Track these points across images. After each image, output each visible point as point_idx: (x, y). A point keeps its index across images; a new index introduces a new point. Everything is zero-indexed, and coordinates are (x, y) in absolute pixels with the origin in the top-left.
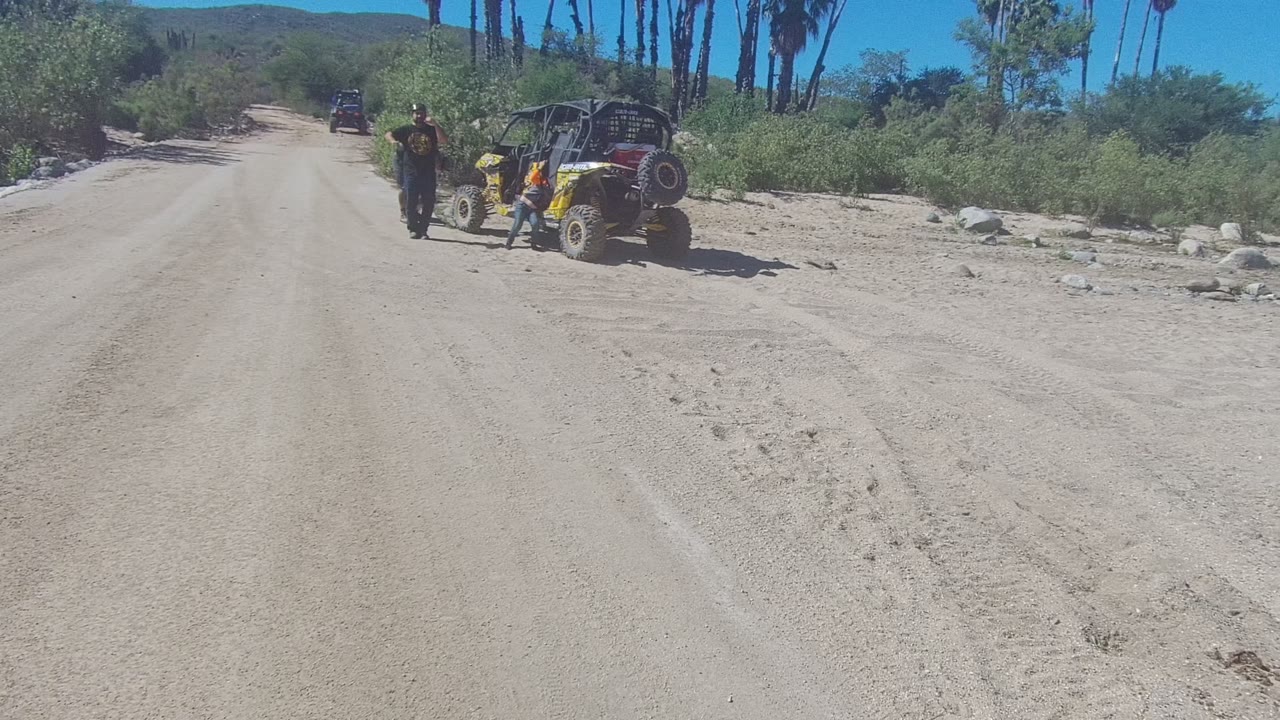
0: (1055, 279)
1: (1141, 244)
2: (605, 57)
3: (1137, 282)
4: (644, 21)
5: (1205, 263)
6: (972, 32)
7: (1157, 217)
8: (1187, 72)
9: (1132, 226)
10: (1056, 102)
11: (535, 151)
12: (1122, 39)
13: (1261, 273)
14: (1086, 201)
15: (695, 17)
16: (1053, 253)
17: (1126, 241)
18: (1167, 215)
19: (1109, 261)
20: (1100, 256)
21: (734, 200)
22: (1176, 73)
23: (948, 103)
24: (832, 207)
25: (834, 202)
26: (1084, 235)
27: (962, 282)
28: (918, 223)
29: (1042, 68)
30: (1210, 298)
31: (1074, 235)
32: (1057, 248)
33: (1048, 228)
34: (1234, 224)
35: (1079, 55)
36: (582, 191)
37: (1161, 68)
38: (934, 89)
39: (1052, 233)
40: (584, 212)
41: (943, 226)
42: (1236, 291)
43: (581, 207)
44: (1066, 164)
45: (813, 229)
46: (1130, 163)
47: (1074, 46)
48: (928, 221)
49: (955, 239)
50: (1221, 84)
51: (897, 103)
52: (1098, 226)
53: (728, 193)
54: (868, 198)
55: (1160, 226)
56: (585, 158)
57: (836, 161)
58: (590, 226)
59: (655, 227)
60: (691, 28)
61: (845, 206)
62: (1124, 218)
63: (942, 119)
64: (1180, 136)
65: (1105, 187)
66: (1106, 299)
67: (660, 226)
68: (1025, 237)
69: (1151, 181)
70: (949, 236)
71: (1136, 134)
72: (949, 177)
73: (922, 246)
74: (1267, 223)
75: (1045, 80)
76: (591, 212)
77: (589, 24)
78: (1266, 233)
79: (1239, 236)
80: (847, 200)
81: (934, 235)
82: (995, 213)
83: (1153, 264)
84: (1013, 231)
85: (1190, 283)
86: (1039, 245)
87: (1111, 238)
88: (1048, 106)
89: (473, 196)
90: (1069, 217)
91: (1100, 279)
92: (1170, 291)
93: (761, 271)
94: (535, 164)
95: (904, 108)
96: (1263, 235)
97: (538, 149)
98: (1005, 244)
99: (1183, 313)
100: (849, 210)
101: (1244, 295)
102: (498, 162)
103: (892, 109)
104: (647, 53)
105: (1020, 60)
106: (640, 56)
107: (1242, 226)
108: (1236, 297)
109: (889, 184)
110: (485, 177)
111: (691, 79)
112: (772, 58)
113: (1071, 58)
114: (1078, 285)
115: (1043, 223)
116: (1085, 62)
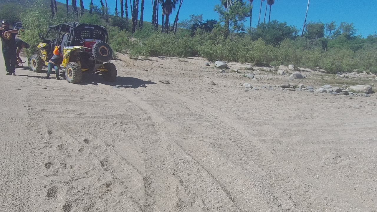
0: (241, 85)
1: (267, 71)
2: (111, 14)
3: (266, 85)
4: (123, 3)
5: (285, 77)
6: (219, 9)
7: (271, 63)
8: (278, 22)
9: (264, 66)
10: (243, 30)
11: (56, 42)
12: (260, 13)
13: (301, 80)
14: (251, 59)
15: (139, 3)
16: (242, 75)
17: (263, 71)
18: (274, 63)
19: (258, 77)
20: (256, 76)
21: (145, 59)
22: (275, 22)
23: (213, 30)
24: (176, 61)
25: (177, 60)
26: (251, 69)
27: (211, 87)
28: (202, 66)
29: (239, 20)
30: (288, 90)
31: (248, 69)
32: (243, 73)
33: (241, 67)
34: (292, 65)
35: (249, 16)
36: (73, 57)
37: (271, 21)
38: (209, 26)
39: (242, 69)
40: (72, 65)
41: (210, 67)
42: (295, 87)
43: (72, 63)
44: (245, 47)
45: (169, 68)
46: (263, 47)
47: (247, 14)
48: (206, 65)
49: (213, 71)
50: (286, 26)
51: (199, 30)
52: (255, 66)
53: (143, 57)
54: (188, 58)
55: (272, 66)
56: (73, 44)
57: (178, 47)
58: (74, 70)
59: (103, 70)
60: (138, 6)
61: (180, 61)
62: (262, 63)
63: (212, 34)
64: (277, 40)
65: (256, 55)
66: (257, 91)
67: (105, 70)
68: (234, 70)
69: (269, 53)
70: (211, 70)
71: (264, 39)
72: (212, 51)
73: (202, 74)
74: (301, 64)
75: (240, 23)
76: (75, 65)
77: (105, 4)
78: (300, 67)
79: (294, 69)
80: (180, 59)
81: (206, 70)
82: (226, 62)
83: (271, 78)
84: (231, 68)
85: (282, 85)
86: (238, 72)
87: (259, 70)
88: (241, 31)
89: (37, 59)
90: (247, 63)
91: (255, 85)
92: (276, 88)
93: (142, 85)
94: (56, 47)
95: (201, 31)
96: (300, 68)
97: (57, 41)
98: (228, 72)
99: (280, 96)
100: (182, 62)
101: (297, 88)
102: (44, 46)
103: (197, 31)
104: (125, 13)
105: (233, 17)
106: (122, 14)
107: (294, 65)
108: (295, 89)
109: (195, 54)
110: (41, 51)
111: (138, 22)
112: (163, 16)
113: (246, 17)
114: (248, 87)
115: (240, 65)
116: (251, 18)
